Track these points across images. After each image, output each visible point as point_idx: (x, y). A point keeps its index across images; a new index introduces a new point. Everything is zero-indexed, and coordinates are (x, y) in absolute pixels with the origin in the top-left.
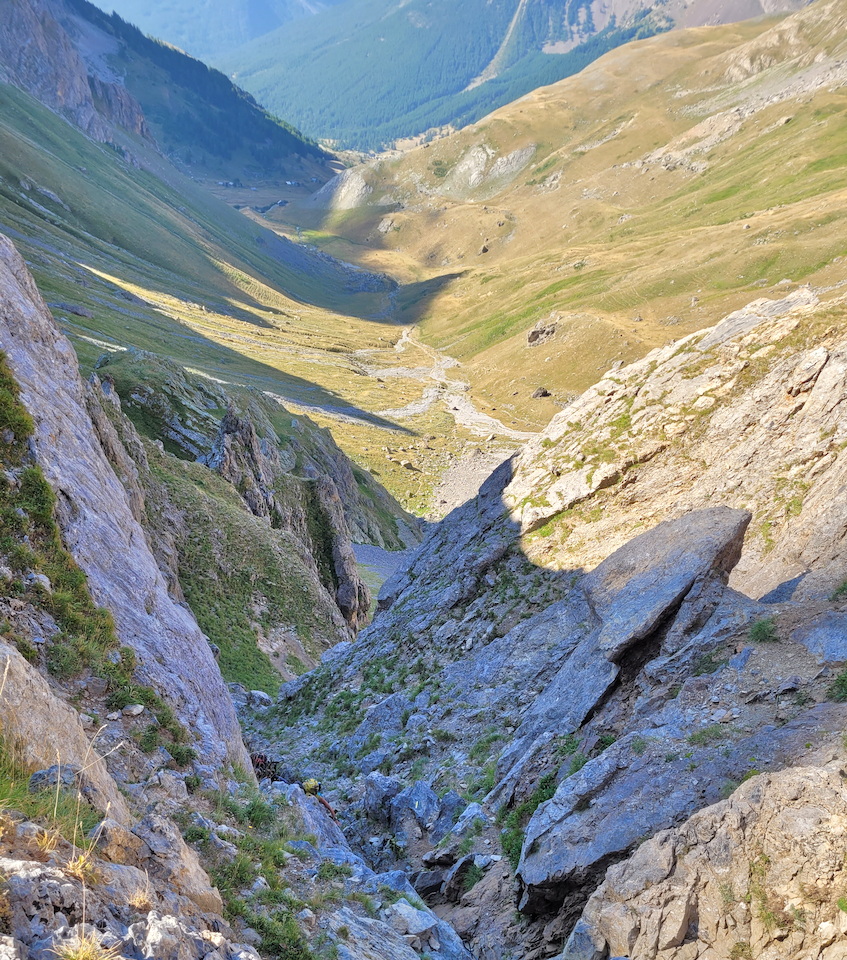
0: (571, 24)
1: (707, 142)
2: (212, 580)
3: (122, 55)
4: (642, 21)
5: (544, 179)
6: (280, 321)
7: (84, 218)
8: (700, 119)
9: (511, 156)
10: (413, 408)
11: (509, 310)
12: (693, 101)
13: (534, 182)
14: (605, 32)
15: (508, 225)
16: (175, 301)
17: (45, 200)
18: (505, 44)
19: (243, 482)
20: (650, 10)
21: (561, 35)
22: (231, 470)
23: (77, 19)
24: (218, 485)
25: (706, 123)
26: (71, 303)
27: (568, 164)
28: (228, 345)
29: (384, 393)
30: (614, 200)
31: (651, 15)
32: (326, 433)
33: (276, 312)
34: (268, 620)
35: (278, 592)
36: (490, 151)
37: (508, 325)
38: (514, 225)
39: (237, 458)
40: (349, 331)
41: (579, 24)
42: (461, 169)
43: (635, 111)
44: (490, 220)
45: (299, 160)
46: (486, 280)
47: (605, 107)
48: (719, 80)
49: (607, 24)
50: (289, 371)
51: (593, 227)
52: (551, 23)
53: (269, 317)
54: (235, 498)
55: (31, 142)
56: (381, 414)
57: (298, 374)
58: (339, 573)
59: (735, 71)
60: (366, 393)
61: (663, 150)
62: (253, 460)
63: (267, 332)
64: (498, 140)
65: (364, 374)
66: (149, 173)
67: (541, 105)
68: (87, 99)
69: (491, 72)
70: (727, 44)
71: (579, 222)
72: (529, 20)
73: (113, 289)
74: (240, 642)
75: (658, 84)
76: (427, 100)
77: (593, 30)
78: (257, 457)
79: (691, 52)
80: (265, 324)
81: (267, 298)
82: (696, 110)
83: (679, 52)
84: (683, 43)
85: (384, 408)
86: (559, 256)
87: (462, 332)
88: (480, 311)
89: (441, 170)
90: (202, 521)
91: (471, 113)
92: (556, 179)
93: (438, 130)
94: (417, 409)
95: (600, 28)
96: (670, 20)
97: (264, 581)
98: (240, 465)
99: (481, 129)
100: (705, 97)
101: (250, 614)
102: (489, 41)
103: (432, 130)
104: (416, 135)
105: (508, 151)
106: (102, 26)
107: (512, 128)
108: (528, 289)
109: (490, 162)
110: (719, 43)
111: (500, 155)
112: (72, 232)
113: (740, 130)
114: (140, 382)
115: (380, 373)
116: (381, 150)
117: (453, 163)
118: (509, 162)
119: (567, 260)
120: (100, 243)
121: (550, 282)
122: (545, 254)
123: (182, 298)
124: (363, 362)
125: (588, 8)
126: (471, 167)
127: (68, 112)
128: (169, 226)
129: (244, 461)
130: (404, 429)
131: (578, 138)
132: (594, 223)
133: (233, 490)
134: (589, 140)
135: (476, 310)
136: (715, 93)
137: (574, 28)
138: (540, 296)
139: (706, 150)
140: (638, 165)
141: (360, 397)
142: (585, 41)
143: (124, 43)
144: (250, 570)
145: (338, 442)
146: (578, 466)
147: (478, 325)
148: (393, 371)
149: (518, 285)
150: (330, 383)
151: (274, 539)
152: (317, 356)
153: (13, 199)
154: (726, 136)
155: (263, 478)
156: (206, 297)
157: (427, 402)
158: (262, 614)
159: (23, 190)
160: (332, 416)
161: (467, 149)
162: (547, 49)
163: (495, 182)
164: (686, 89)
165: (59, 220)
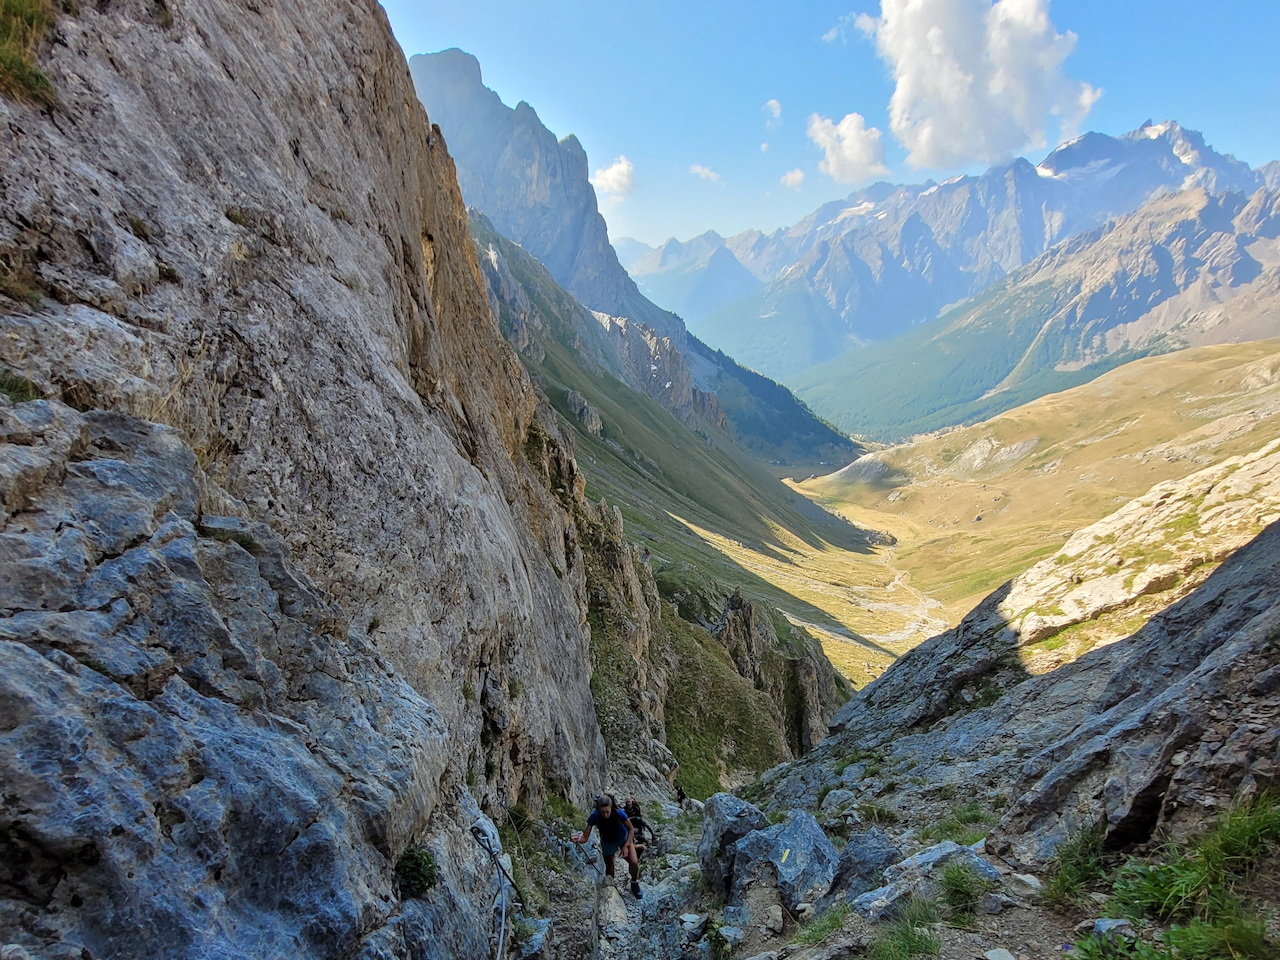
0: (1085, 348)
1: (1216, 439)
2: (692, 716)
3: (719, 377)
4: (1156, 344)
5: (1043, 465)
6: (797, 559)
7: (671, 479)
8: (1210, 421)
9: (1013, 448)
10: (894, 636)
11: (995, 566)
12: (1203, 405)
13: (1033, 467)
14: (1118, 353)
15: (1004, 500)
16: (721, 538)
17: (648, 466)
18: (1020, 364)
19: (736, 649)
20: (1165, 335)
21: (1074, 356)
22: (728, 638)
23: (694, 354)
24: (715, 647)
25: (1215, 424)
26: (649, 533)
27: (1067, 455)
28: (754, 571)
29: (872, 621)
30: (1111, 485)
31: (1166, 339)
32: (817, 642)
33: (796, 552)
34: (733, 762)
35: (746, 740)
36: (994, 442)
37: (991, 579)
38: (1009, 501)
39: (736, 630)
40: (850, 571)
41: (1092, 348)
42: (967, 455)
43: (1140, 413)
44: (987, 496)
45: (832, 447)
46: (977, 542)
47: (1110, 410)
48: (1233, 388)
49: (1119, 348)
50: (797, 595)
51: (1086, 505)
52: (1065, 348)
53: (790, 555)
54: (727, 659)
55: (649, 430)
56: (866, 636)
57: (803, 598)
58: (805, 742)
59: (1253, 381)
60: (856, 619)
61: (1167, 445)
62: (748, 635)
63: (785, 566)
64: (1002, 435)
65: (858, 605)
66: (721, 452)
67: (1048, 408)
68: (689, 402)
69: (1005, 385)
70: (1245, 358)
71: (1073, 500)
72: (1046, 345)
73: (680, 526)
74: (704, 772)
75: (1168, 391)
76: (946, 406)
77: (1105, 352)
78: (752, 632)
79: (1205, 365)
80: (785, 560)
81: (789, 542)
82: (1204, 413)
83: (1193, 366)
84: (1197, 358)
85: (871, 633)
86: (1050, 526)
87: (948, 581)
88: (967, 566)
89: (948, 457)
90: (693, 667)
91: (982, 416)
92: (1054, 467)
93: (951, 428)
94: (898, 637)
95: (1111, 351)
96: (1184, 342)
97: (736, 728)
98: (737, 636)
99: (989, 426)
100: (1215, 402)
101: (719, 752)
102: (1006, 362)
103: (946, 428)
104: (931, 432)
105: (1012, 443)
106: (710, 359)
107: (1018, 425)
108: (1015, 552)
109: (994, 451)
110: (1238, 358)
111: (1004, 445)
112: (661, 488)
113: (1254, 430)
114: (682, 586)
115: (869, 606)
116: (900, 443)
117: (960, 451)
118: (1011, 452)
119: (1057, 530)
120: (678, 495)
121: (1037, 547)
122: (1035, 524)
123: (726, 536)
124: (858, 596)
125: (1103, 335)
126: (976, 454)
127: (675, 410)
128: (727, 486)
129: (741, 633)
130: (885, 650)
131: (1080, 433)
132: (1087, 502)
133: (727, 653)
134: (1091, 435)
135: (963, 564)
136: (1227, 399)
137: (1087, 351)
138: (1026, 558)
139: (1213, 446)
140: (1139, 456)
141: (851, 621)
142: (1096, 361)
143: (722, 369)
144: (726, 716)
145: (826, 653)
146: (1110, 571)
147: (964, 577)
148: (881, 606)
149: (1006, 547)
150: (830, 608)
151: (752, 696)
152: (821, 587)
153: (628, 464)
154: (1236, 434)
155: (754, 649)
156: (744, 537)
157: (908, 632)
158: (729, 754)
159: (635, 459)
160: (825, 632)
161: (975, 441)
162: (1059, 368)
163: (996, 467)
164: (1197, 396)
165: (654, 479)
